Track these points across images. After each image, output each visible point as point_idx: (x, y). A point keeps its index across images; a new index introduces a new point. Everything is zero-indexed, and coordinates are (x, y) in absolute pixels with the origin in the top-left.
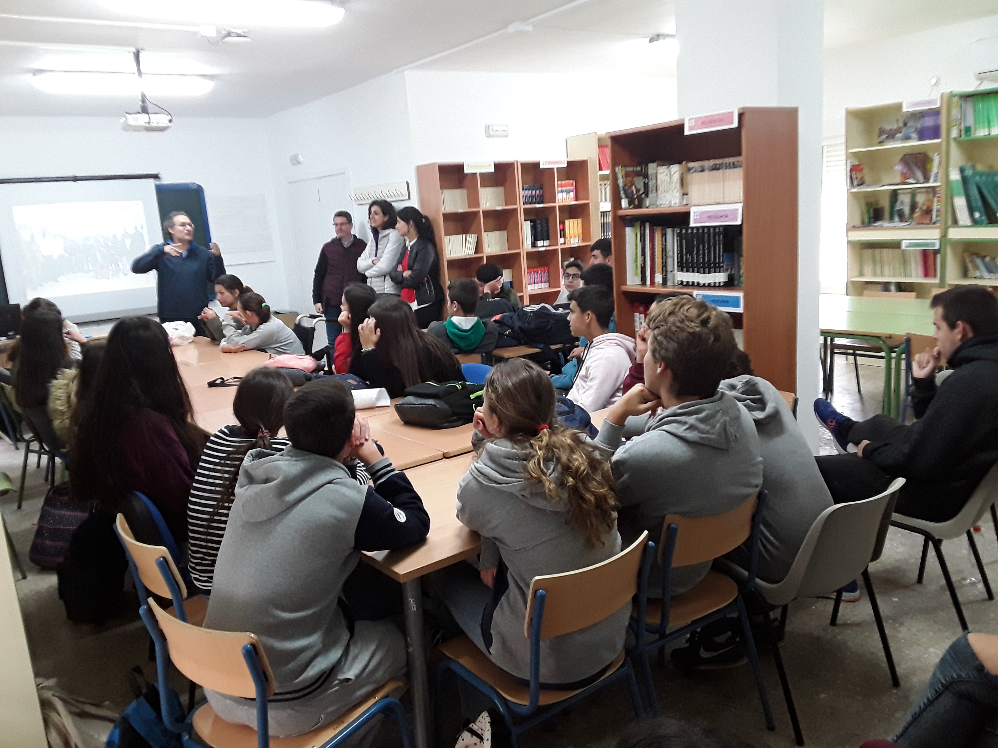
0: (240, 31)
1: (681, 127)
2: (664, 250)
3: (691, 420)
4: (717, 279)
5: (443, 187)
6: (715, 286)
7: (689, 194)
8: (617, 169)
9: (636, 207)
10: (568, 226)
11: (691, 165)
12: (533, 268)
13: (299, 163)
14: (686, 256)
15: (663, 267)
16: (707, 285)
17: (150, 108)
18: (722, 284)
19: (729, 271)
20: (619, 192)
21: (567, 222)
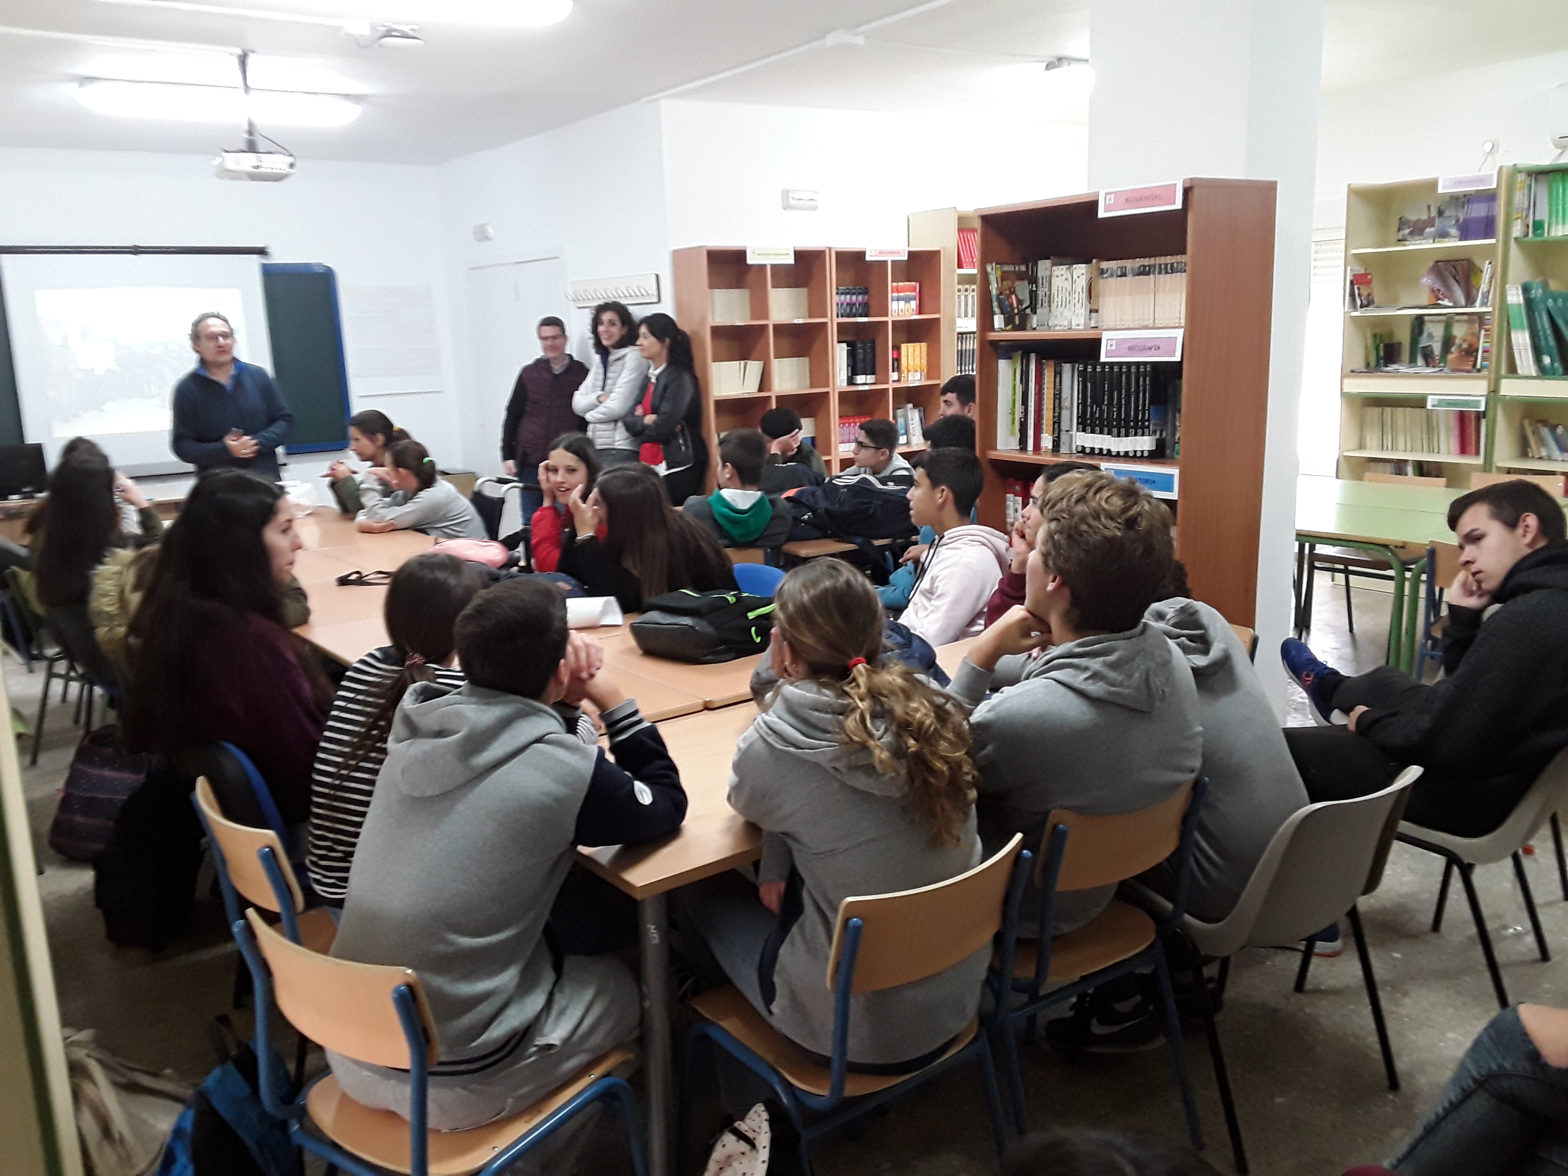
0: (406, 29)
1: (1092, 206)
2: (1058, 397)
3: (1096, 664)
4: (1138, 445)
5: (712, 286)
6: (1135, 456)
7: (1100, 312)
8: (989, 269)
9: (1016, 328)
10: (906, 353)
11: (1105, 265)
12: (847, 417)
13: (487, 238)
14: (1092, 408)
15: (1054, 423)
16: (1122, 454)
17: (262, 145)
18: (1146, 454)
19: (1158, 434)
20: (991, 302)
21: (904, 347)
